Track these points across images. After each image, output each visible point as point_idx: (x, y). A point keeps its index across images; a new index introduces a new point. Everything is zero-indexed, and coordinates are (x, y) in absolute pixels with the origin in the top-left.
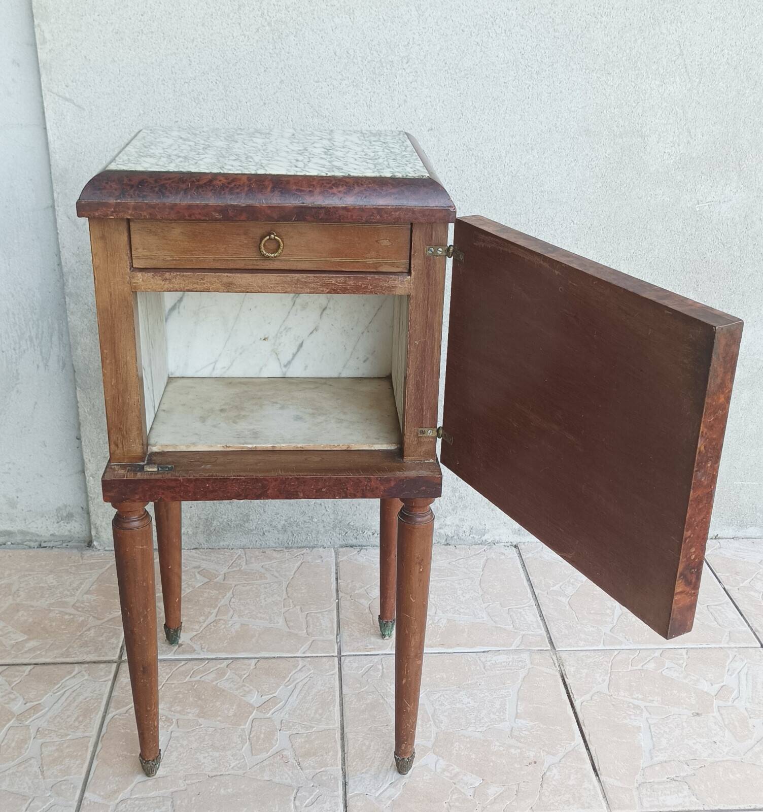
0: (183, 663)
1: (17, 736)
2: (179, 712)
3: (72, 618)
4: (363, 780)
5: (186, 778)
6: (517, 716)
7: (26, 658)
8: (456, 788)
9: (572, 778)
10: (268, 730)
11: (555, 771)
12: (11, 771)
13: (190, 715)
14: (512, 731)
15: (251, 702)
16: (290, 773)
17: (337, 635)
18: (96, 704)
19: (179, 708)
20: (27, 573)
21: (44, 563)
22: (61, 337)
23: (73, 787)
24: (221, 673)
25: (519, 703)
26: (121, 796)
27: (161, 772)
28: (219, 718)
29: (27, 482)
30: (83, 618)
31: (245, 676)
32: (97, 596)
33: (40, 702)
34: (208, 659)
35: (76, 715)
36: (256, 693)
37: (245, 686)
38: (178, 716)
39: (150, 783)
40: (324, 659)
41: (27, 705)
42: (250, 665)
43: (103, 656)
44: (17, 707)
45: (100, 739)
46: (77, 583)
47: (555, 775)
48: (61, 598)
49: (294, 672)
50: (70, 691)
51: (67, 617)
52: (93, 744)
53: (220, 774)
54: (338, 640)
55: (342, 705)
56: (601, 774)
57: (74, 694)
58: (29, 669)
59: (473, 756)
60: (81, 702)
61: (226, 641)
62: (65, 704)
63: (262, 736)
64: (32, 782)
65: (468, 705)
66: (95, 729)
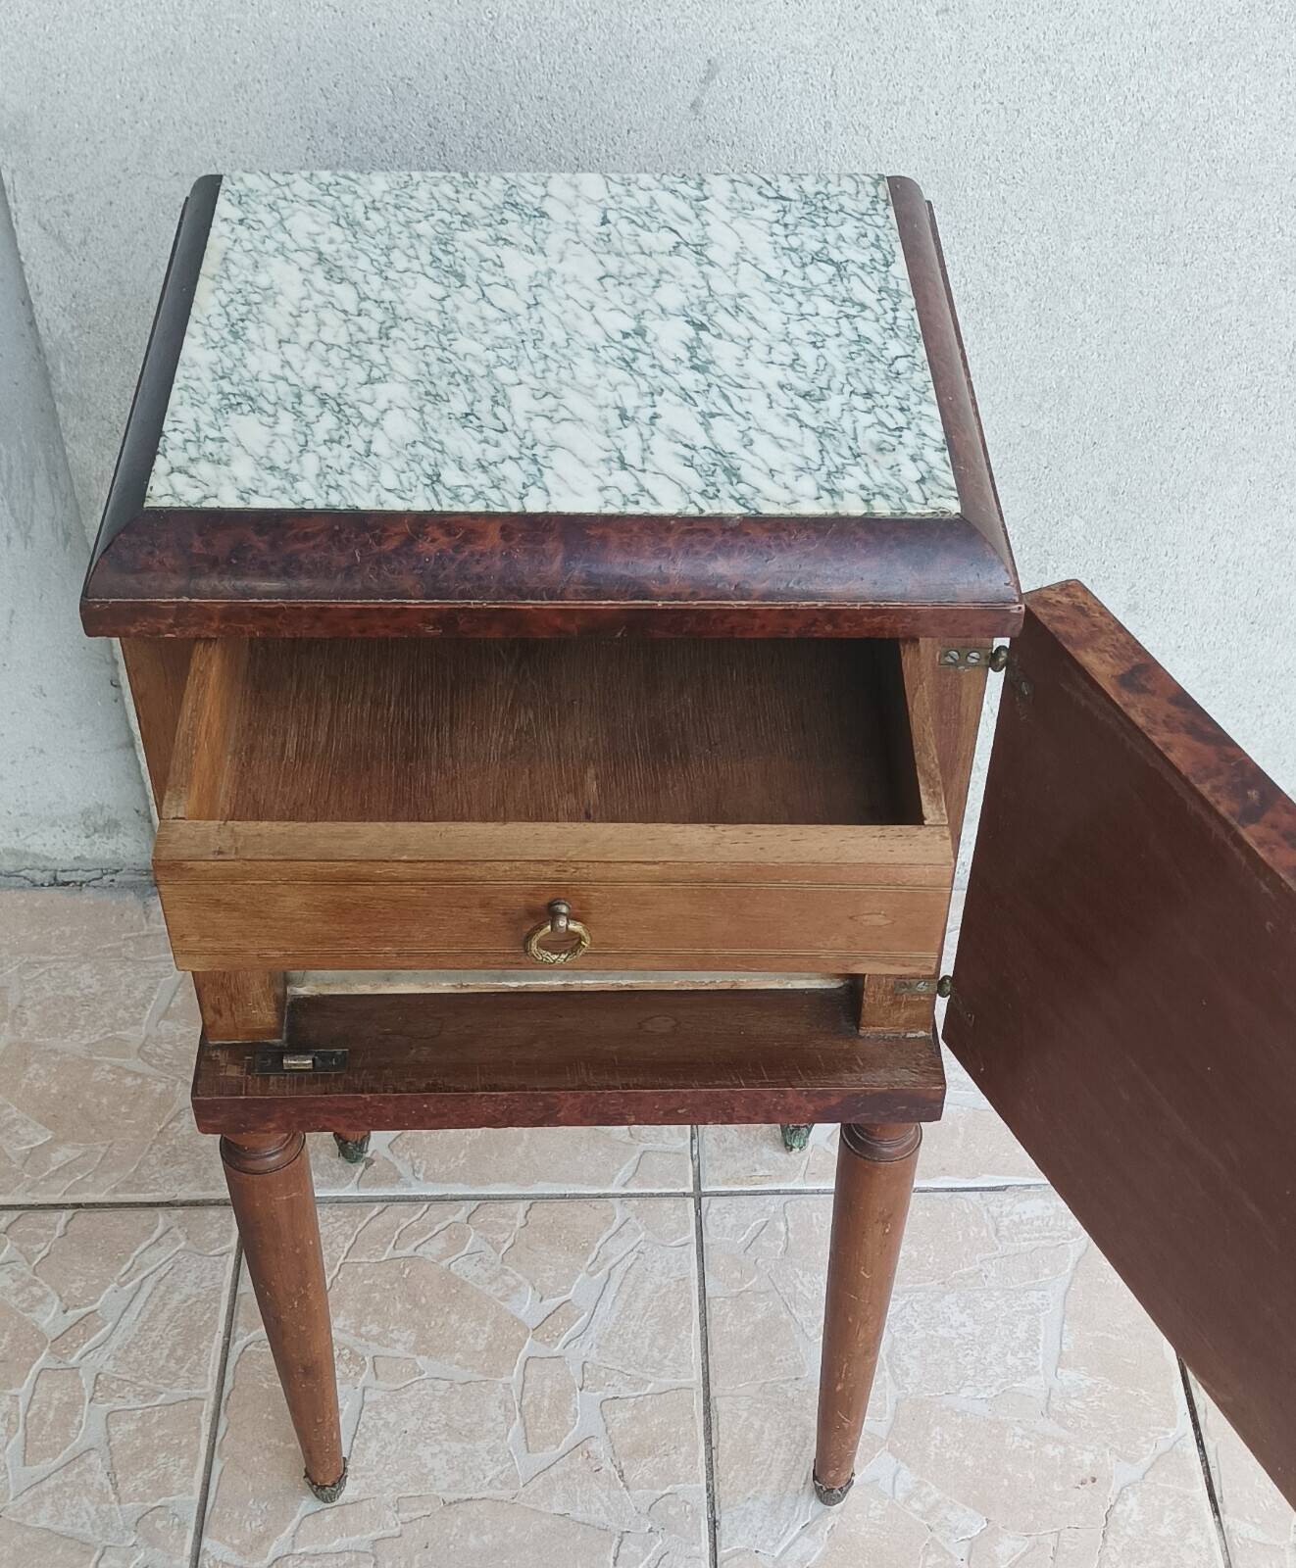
0: (378, 1207)
1: (56, 1395)
2: (376, 1339)
3: (140, 1086)
4: (749, 1517)
5: (398, 1505)
6: (1061, 1361)
7: (56, 1193)
8: (933, 1539)
9: (1166, 1521)
10: (558, 1387)
11: (1132, 1501)
12: (51, 1483)
13: (399, 1346)
14: (1049, 1398)
15: (521, 1315)
16: (603, 1496)
17: (692, 1138)
18: (208, 1315)
19: (375, 1329)
20: (34, 958)
21: (67, 930)
22: (53, 478)
23: (179, 1525)
24: (456, 1239)
25: (1066, 1327)
26: (274, 1549)
27: (350, 1491)
28: (458, 1356)
29: (13, 763)
30: (163, 1086)
31: (506, 1246)
32: (187, 1025)
33: (94, 1307)
34: (428, 1199)
35: (169, 1343)
36: (530, 1289)
37: (505, 1272)
38: (375, 1348)
39: (328, 1518)
40: (667, 1204)
41: (70, 1313)
42: (514, 1217)
43: (213, 1189)
44: (49, 1319)
45: (223, 1404)
46: (143, 987)
47: (1132, 1510)
48: (113, 1029)
49: (605, 1237)
50: (154, 1278)
51: (129, 1081)
52: (209, 1418)
53: (468, 1496)
54: (695, 1152)
55: (704, 1323)
56: (1224, 1512)
57: (162, 1288)
58: (63, 1221)
59: (969, 1463)
60: (178, 1310)
61: (463, 1152)
62: (146, 1315)
63: (546, 1403)
64: (97, 1510)
65: (962, 1330)
66: (210, 1378)
